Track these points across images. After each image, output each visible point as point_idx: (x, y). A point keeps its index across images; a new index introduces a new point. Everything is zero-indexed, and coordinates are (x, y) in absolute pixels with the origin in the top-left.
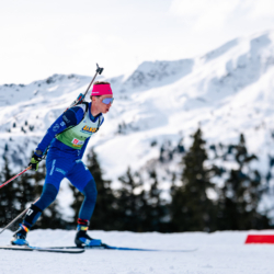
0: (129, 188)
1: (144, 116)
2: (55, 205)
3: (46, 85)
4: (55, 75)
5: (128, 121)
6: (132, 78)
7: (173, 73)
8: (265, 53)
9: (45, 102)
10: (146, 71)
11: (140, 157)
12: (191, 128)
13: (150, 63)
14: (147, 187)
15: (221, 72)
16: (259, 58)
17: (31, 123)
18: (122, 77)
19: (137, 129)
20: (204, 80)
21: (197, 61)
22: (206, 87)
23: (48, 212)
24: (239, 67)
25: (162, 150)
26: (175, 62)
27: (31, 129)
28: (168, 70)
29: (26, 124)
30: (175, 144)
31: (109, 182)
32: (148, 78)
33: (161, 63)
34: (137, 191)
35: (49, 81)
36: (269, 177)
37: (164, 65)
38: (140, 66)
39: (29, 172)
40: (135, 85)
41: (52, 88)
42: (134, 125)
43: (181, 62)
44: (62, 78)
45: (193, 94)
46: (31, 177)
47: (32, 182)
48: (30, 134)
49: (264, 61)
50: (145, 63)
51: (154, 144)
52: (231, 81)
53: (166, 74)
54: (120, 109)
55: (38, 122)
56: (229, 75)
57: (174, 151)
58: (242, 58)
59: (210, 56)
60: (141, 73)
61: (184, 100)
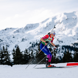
0: (26, 54)
1: (28, 37)
2: (9, 58)
3: (5, 31)
4: (7, 28)
5: (24, 38)
6: (25, 28)
7: (34, 27)
8: (55, 21)
9: (5, 35)
10: (28, 26)
11: (27, 46)
12: (39, 39)
13: (29, 24)
14: (30, 53)
15: (45, 26)
16: (54, 22)
17: (2, 39)
18: (23, 28)
19: (27, 40)
20: (42, 28)
21: (40, 24)
22: (42, 30)
23: (7, 60)
24: (49, 25)
25: (32, 45)
26: (35, 24)
27: (2, 41)
28: (33, 26)
29: (1, 40)
30: (35, 43)
31: (22, 52)
32: (29, 28)
33: (31, 24)
34: (28, 54)
35: (6, 30)
36: (57, 49)
37: (32, 25)
38: (27, 25)
39: (3, 51)
40: (26, 30)
41: (6, 31)
42: (26, 39)
43: (36, 24)
44: (9, 29)
45: (39, 31)
46: (3, 52)
47: (4, 53)
48: (2, 42)
49: (55, 23)
50: (28, 25)
51: (30, 43)
52: (48, 28)
53: (33, 27)
54: (22, 35)
55: (3, 39)
56: (47, 26)
57: (35, 44)
58: (50, 22)
59: (43, 22)
60: (27, 27)
61: (37, 33)
